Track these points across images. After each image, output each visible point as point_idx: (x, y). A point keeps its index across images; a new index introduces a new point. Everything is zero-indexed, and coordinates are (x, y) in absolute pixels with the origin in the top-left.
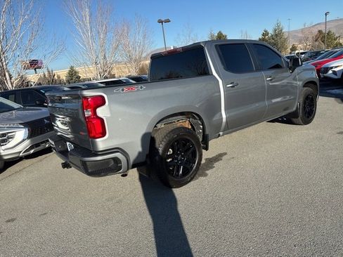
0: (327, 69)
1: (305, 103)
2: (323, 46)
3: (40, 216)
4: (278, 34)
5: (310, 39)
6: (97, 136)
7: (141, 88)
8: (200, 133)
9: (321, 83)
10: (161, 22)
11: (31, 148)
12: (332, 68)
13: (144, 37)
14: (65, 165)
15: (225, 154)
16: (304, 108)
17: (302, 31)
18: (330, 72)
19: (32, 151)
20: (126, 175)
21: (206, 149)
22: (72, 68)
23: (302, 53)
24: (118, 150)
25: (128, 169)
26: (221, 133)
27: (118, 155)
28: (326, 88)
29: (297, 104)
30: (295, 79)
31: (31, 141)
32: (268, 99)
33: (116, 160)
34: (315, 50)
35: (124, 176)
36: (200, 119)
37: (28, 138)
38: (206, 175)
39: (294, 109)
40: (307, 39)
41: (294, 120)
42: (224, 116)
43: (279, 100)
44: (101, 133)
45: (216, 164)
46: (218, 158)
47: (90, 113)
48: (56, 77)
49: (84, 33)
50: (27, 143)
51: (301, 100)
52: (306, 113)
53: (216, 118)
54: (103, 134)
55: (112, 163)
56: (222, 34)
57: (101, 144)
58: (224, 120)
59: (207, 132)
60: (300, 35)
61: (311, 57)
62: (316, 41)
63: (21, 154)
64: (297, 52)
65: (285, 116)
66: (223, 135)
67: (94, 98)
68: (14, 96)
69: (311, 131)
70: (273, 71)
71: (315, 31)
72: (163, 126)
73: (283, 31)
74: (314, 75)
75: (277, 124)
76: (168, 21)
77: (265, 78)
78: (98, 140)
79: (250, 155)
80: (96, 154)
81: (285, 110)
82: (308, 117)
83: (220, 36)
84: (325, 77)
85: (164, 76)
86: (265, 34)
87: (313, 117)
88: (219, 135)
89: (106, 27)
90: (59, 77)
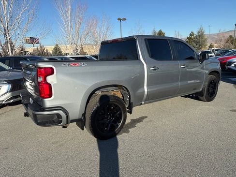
0: (231, 63)
1: (209, 86)
2: (232, 47)
3: (3, 149)
4: (201, 35)
5: (223, 41)
6: (45, 97)
7: (84, 64)
8: (127, 101)
9: (223, 72)
10: (119, 19)
11: (11, 98)
12: (234, 62)
13: (107, 29)
14: (26, 115)
15: (146, 117)
16: (208, 90)
17: (218, 35)
18: (233, 65)
19: (12, 101)
20: (66, 127)
21: (131, 113)
22: (57, 45)
23: (216, 50)
24: (60, 108)
25: (67, 123)
26: (143, 102)
27: (60, 112)
28: (228, 77)
29: (203, 86)
30: (202, 68)
31: (12, 94)
32: (181, 81)
33: (59, 116)
34: (226, 49)
35: (64, 127)
36: (128, 91)
37: (11, 91)
38: (128, 132)
39: (201, 90)
40: (221, 40)
41: (200, 97)
42: (146, 90)
43: (193, 81)
44: (48, 95)
45: (138, 125)
46: (140, 120)
47: (42, 79)
48: (45, 51)
49: (65, 23)
50: (9, 95)
51: (207, 84)
52: (209, 93)
53: (140, 91)
54: (50, 95)
55: (56, 117)
56: (161, 32)
57: (48, 102)
58: (146, 93)
59: (132, 101)
60: (216, 37)
61: (221, 53)
62: (227, 42)
63: (3, 102)
64: (213, 49)
65: (195, 94)
66: (145, 104)
67: (46, 69)
68: (8, 61)
69: (211, 107)
70: (188, 61)
71: (227, 36)
72: (100, 93)
73: (204, 33)
74: (218, 67)
75: (188, 99)
76: (124, 20)
77: (180, 66)
78: (46, 100)
79: (163, 120)
80: (44, 110)
81: (194, 89)
82: (211, 97)
83: (160, 33)
84: (229, 69)
85: (116, 57)
86: (192, 34)
87: (215, 97)
88: (141, 104)
89: (81, 20)
90: (47, 51)
